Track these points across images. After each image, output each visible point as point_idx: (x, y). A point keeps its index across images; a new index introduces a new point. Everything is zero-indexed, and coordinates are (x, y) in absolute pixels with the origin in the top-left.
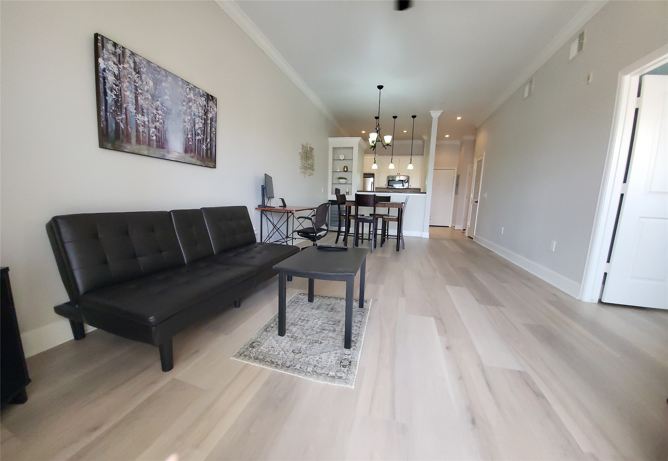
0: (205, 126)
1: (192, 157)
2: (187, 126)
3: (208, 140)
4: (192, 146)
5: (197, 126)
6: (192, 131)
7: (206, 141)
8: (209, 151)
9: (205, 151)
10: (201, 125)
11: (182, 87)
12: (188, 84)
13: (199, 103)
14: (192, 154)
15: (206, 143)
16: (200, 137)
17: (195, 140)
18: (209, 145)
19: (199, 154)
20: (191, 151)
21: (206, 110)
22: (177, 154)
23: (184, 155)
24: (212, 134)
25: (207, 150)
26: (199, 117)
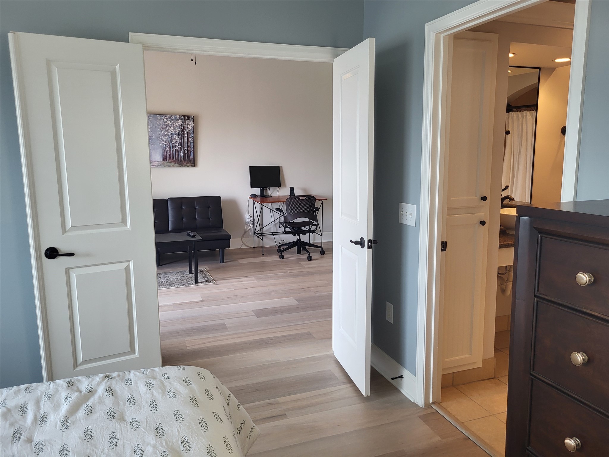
0: (182, 139)
1: (170, 163)
2: (165, 143)
3: (186, 148)
4: (169, 156)
5: (174, 141)
6: (170, 145)
7: (183, 149)
8: (187, 156)
9: (182, 157)
10: (178, 139)
11: (160, 120)
12: (165, 115)
13: (176, 125)
14: (170, 161)
15: (183, 150)
16: (177, 148)
17: (173, 150)
18: (186, 152)
19: (177, 159)
20: (169, 159)
21: (183, 128)
22: (157, 163)
23: (163, 162)
24: (189, 143)
25: (184, 156)
26: (176, 134)
